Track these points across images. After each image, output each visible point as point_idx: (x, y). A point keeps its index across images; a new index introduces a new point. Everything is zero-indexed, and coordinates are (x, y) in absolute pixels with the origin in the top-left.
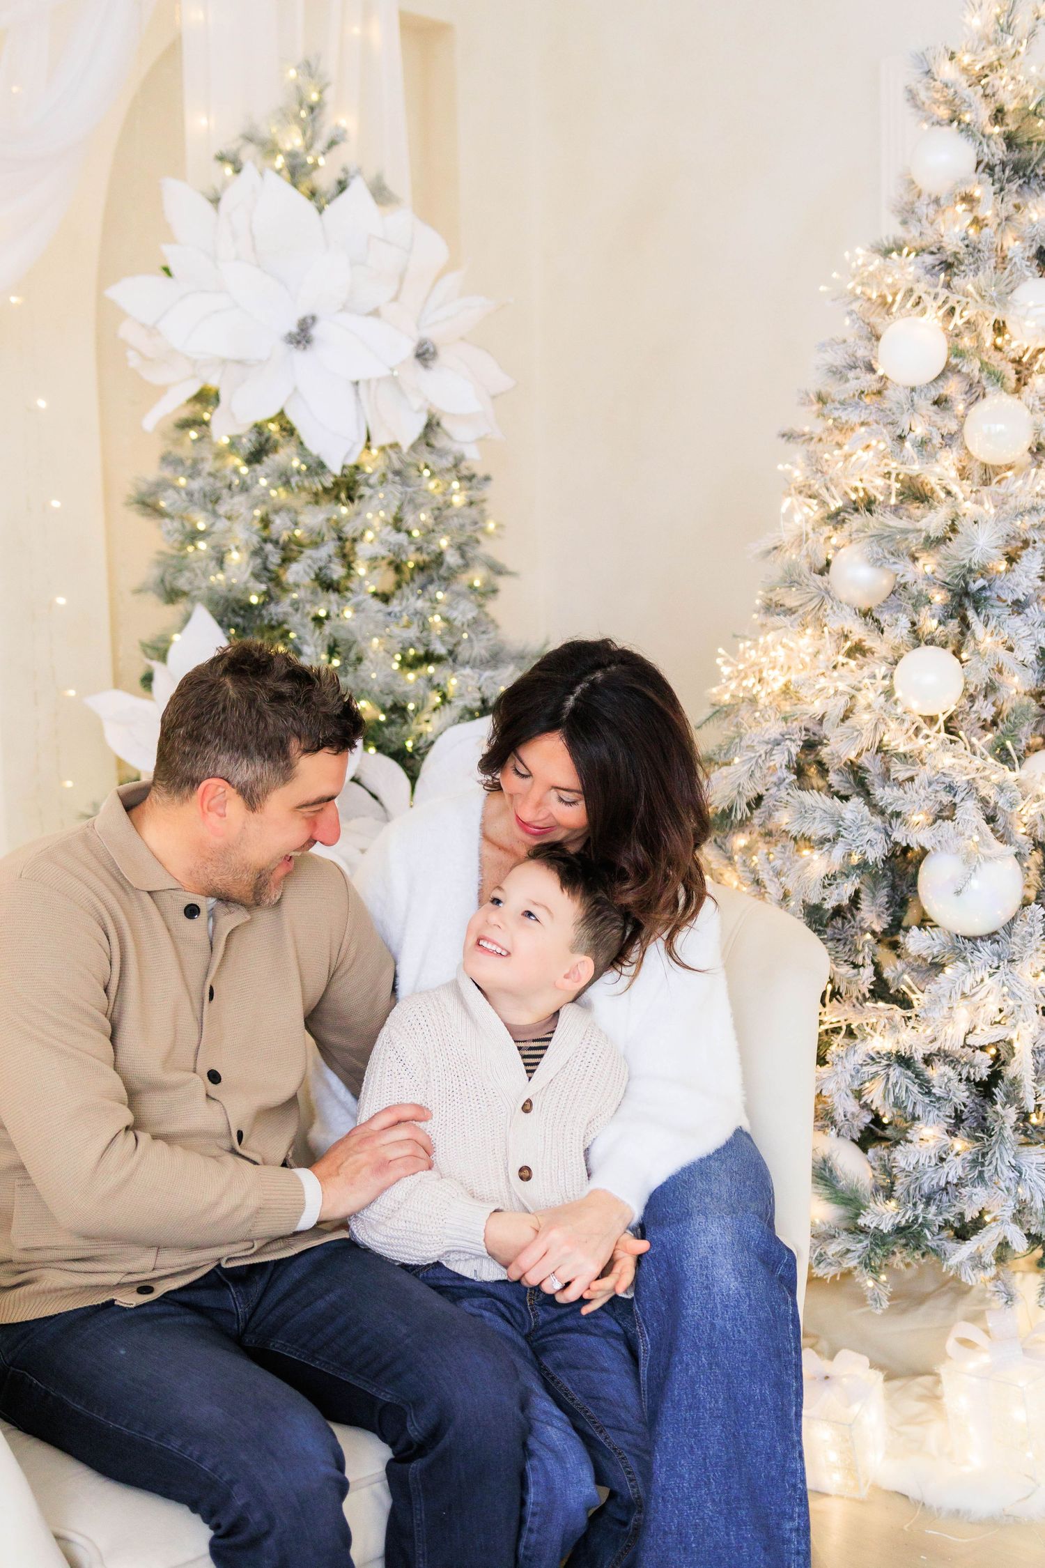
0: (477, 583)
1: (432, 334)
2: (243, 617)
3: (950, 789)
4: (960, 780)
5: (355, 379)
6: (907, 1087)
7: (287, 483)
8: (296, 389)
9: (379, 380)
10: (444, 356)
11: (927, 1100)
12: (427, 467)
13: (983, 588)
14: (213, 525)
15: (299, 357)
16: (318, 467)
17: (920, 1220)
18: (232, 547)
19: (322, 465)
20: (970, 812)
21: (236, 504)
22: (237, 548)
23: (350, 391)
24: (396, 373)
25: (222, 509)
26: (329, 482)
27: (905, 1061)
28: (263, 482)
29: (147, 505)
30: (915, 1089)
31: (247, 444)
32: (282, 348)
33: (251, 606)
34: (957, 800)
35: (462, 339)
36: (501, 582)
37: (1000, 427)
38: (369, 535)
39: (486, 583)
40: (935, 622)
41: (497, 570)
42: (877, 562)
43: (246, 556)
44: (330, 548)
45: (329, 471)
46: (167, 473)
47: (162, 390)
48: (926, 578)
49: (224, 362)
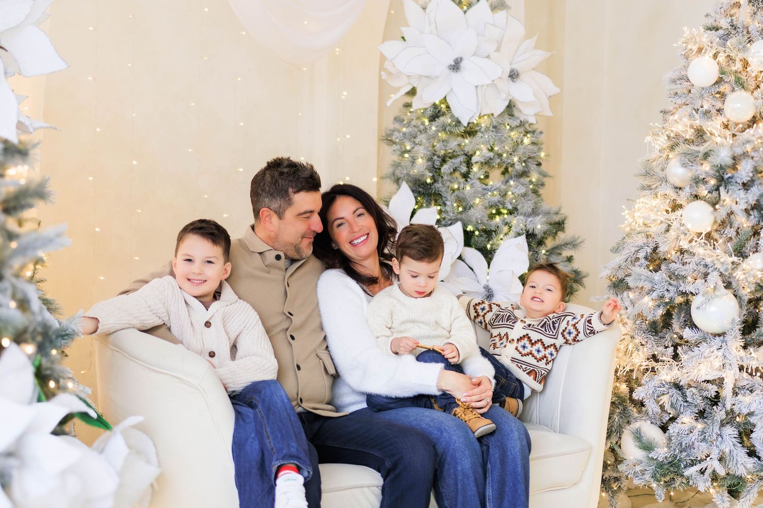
0: (534, 180)
1: (516, 67)
2: (423, 188)
3: (706, 266)
4: (708, 260)
5: (476, 85)
6: (677, 399)
7: (445, 130)
8: (452, 89)
9: (488, 85)
10: (523, 77)
11: (685, 404)
12: (508, 125)
13: (729, 177)
14: (413, 148)
15: (455, 76)
16: (458, 122)
17: (678, 458)
18: (419, 157)
19: (460, 122)
20: (714, 277)
21: (422, 138)
22: (421, 158)
23: (474, 89)
24: (495, 83)
25: (417, 141)
26: (462, 129)
27: (677, 386)
28: (434, 128)
29: (388, 139)
30: (680, 399)
31: (429, 113)
32: (448, 71)
33: (426, 183)
34: (709, 271)
35: (533, 69)
36: (545, 180)
37: (738, 105)
38: (478, 153)
39: (538, 180)
40: (706, 192)
41: (545, 175)
42: (684, 165)
43: (425, 161)
44: (462, 158)
45: (462, 124)
46: (397, 126)
47: (399, 89)
48: (706, 173)
49: (420, 76)
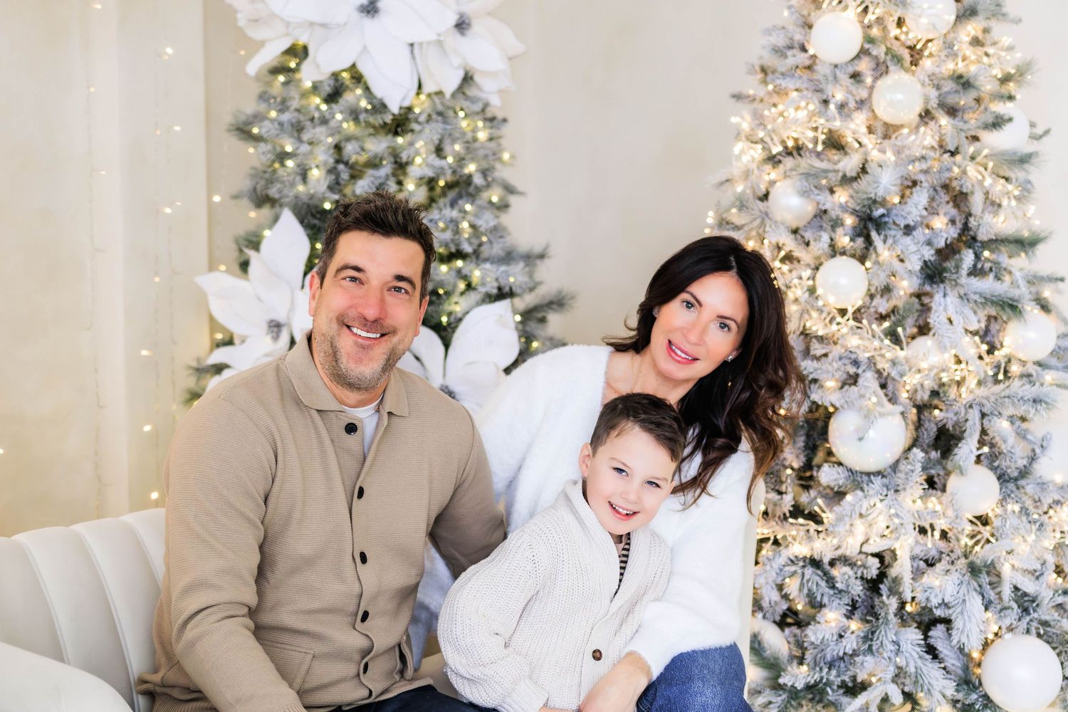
0: (495, 199)
1: (468, 9)
2: (320, 219)
3: (856, 363)
4: (863, 356)
5: (411, 42)
6: (817, 583)
7: (356, 120)
8: (365, 47)
9: (429, 43)
10: (477, 27)
11: (832, 592)
12: (462, 109)
13: (883, 215)
14: (297, 148)
15: (368, 23)
16: (380, 107)
17: (824, 681)
18: (313, 166)
19: (384, 106)
20: (869, 381)
21: (320, 132)
22: (317, 167)
23: (407, 51)
24: (442, 38)
25: (305, 137)
26: (388, 119)
27: (815, 563)
28: (339, 117)
29: (243, 131)
30: (823, 584)
31: (327, 89)
32: (356, 15)
33: (325, 211)
34: (860, 371)
35: (489, 14)
36: (513, 200)
37: (899, 96)
38: (418, 160)
39: (501, 199)
40: (847, 239)
41: (509, 189)
42: (805, 194)
43: (323, 172)
44: (387, 169)
45: (389, 111)
46: (262, 107)
47: (261, 44)
48: (841, 206)
49: (312, 24)
